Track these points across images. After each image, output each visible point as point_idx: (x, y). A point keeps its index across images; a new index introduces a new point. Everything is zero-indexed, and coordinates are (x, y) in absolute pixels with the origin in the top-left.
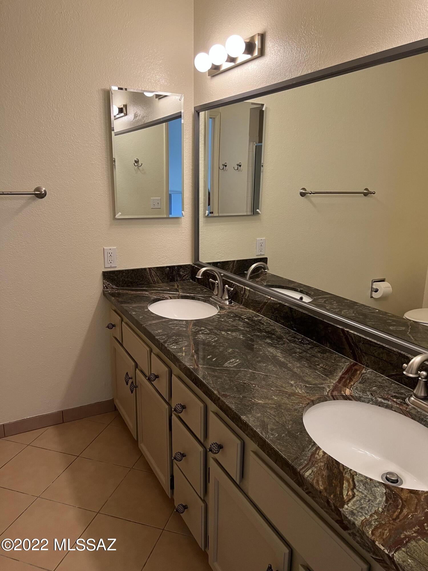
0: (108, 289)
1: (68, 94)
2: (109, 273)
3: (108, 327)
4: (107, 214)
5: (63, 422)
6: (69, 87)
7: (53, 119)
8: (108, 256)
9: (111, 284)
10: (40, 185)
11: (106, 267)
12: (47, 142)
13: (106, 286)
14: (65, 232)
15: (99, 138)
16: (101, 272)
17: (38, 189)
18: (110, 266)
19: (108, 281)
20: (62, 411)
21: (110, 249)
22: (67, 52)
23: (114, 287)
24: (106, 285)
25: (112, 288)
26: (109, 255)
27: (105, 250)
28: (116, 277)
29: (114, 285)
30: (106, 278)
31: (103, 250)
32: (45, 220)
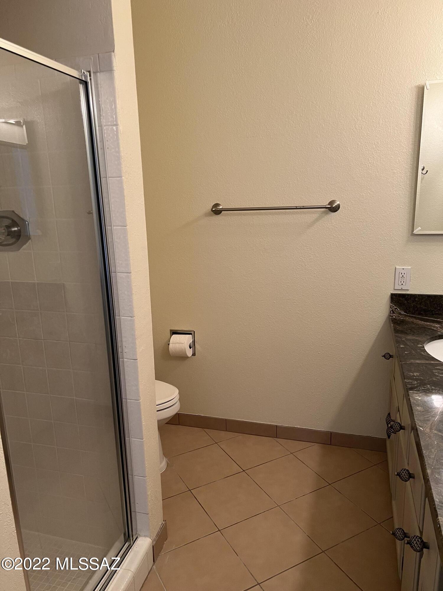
0: (394, 314)
1: (376, 98)
2: (398, 296)
3: (384, 356)
4: (405, 229)
5: (331, 444)
6: (378, 92)
7: (356, 128)
8: (400, 278)
9: (398, 309)
10: (335, 198)
11: (395, 288)
12: (346, 154)
13: (392, 311)
14: (355, 248)
15: (405, 142)
16: (390, 294)
17: (331, 203)
18: (401, 289)
19: (395, 305)
20: (331, 433)
21: (403, 269)
22: (380, 54)
23: (403, 313)
24: (393, 309)
25: (400, 314)
26: (401, 276)
27: (396, 269)
28: (406, 302)
29: (403, 310)
30: (394, 302)
31: (394, 269)
32: (335, 234)
